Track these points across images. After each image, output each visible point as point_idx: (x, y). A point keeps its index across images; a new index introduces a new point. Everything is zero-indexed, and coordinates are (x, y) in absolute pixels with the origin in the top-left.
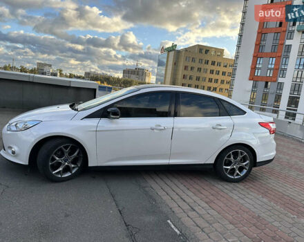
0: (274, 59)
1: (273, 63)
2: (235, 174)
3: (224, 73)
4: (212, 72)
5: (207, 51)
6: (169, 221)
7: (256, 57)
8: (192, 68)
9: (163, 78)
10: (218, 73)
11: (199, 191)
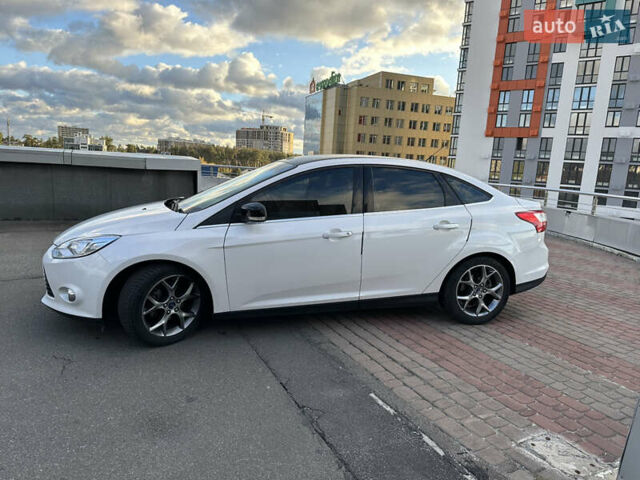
0: (532, 92)
1: (531, 100)
2: (478, 310)
3: (436, 127)
4: (413, 125)
5: (401, 84)
6: (372, 395)
7: (496, 91)
8: (374, 120)
9: (317, 143)
10: (424, 126)
11: (416, 343)
